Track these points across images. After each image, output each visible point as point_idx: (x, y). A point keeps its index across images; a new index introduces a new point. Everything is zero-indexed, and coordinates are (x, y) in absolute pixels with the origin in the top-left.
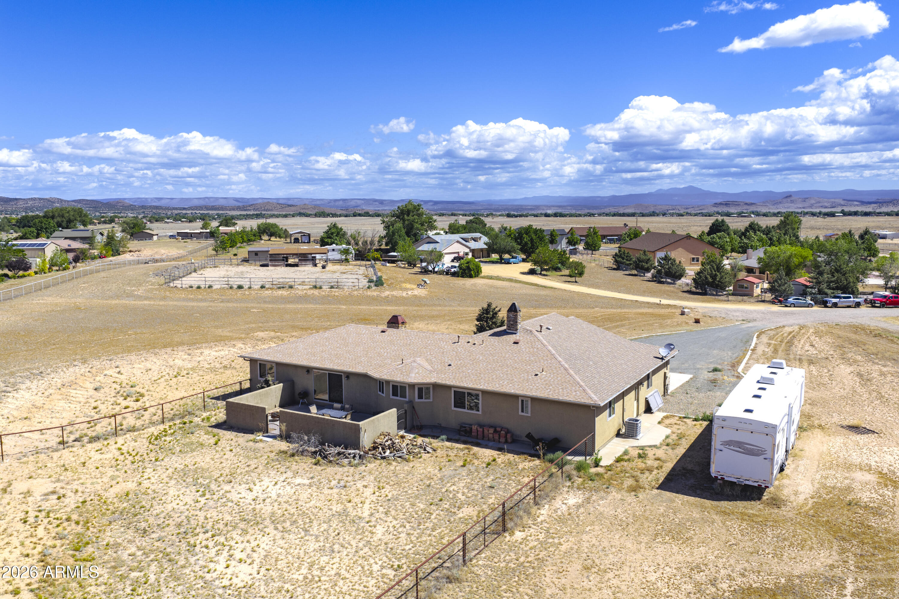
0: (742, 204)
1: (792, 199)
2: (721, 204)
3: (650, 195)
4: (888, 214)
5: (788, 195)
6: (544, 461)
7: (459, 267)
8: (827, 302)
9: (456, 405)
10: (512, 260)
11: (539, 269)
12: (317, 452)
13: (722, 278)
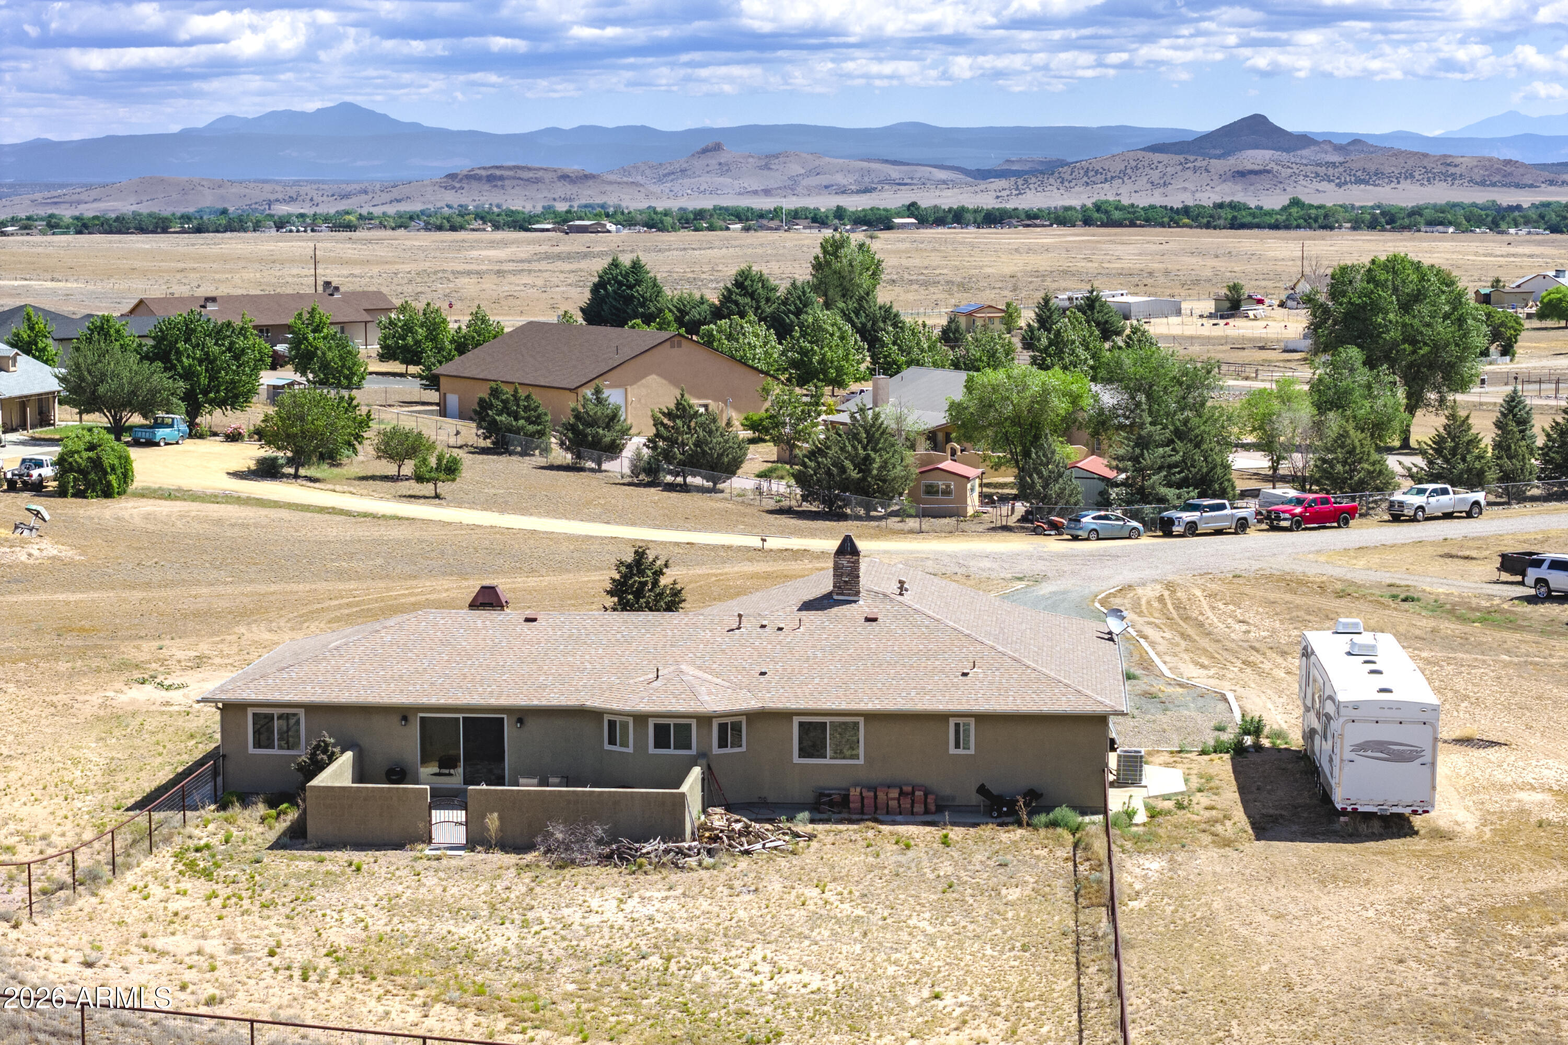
0: (548, 176)
1: (724, 157)
2: (471, 177)
3: (187, 138)
4: (1062, 219)
5: (709, 142)
6: (1036, 828)
7: (60, 461)
8: (1171, 522)
9: (803, 753)
10: (161, 433)
11: (290, 462)
12: (609, 857)
13: (884, 465)
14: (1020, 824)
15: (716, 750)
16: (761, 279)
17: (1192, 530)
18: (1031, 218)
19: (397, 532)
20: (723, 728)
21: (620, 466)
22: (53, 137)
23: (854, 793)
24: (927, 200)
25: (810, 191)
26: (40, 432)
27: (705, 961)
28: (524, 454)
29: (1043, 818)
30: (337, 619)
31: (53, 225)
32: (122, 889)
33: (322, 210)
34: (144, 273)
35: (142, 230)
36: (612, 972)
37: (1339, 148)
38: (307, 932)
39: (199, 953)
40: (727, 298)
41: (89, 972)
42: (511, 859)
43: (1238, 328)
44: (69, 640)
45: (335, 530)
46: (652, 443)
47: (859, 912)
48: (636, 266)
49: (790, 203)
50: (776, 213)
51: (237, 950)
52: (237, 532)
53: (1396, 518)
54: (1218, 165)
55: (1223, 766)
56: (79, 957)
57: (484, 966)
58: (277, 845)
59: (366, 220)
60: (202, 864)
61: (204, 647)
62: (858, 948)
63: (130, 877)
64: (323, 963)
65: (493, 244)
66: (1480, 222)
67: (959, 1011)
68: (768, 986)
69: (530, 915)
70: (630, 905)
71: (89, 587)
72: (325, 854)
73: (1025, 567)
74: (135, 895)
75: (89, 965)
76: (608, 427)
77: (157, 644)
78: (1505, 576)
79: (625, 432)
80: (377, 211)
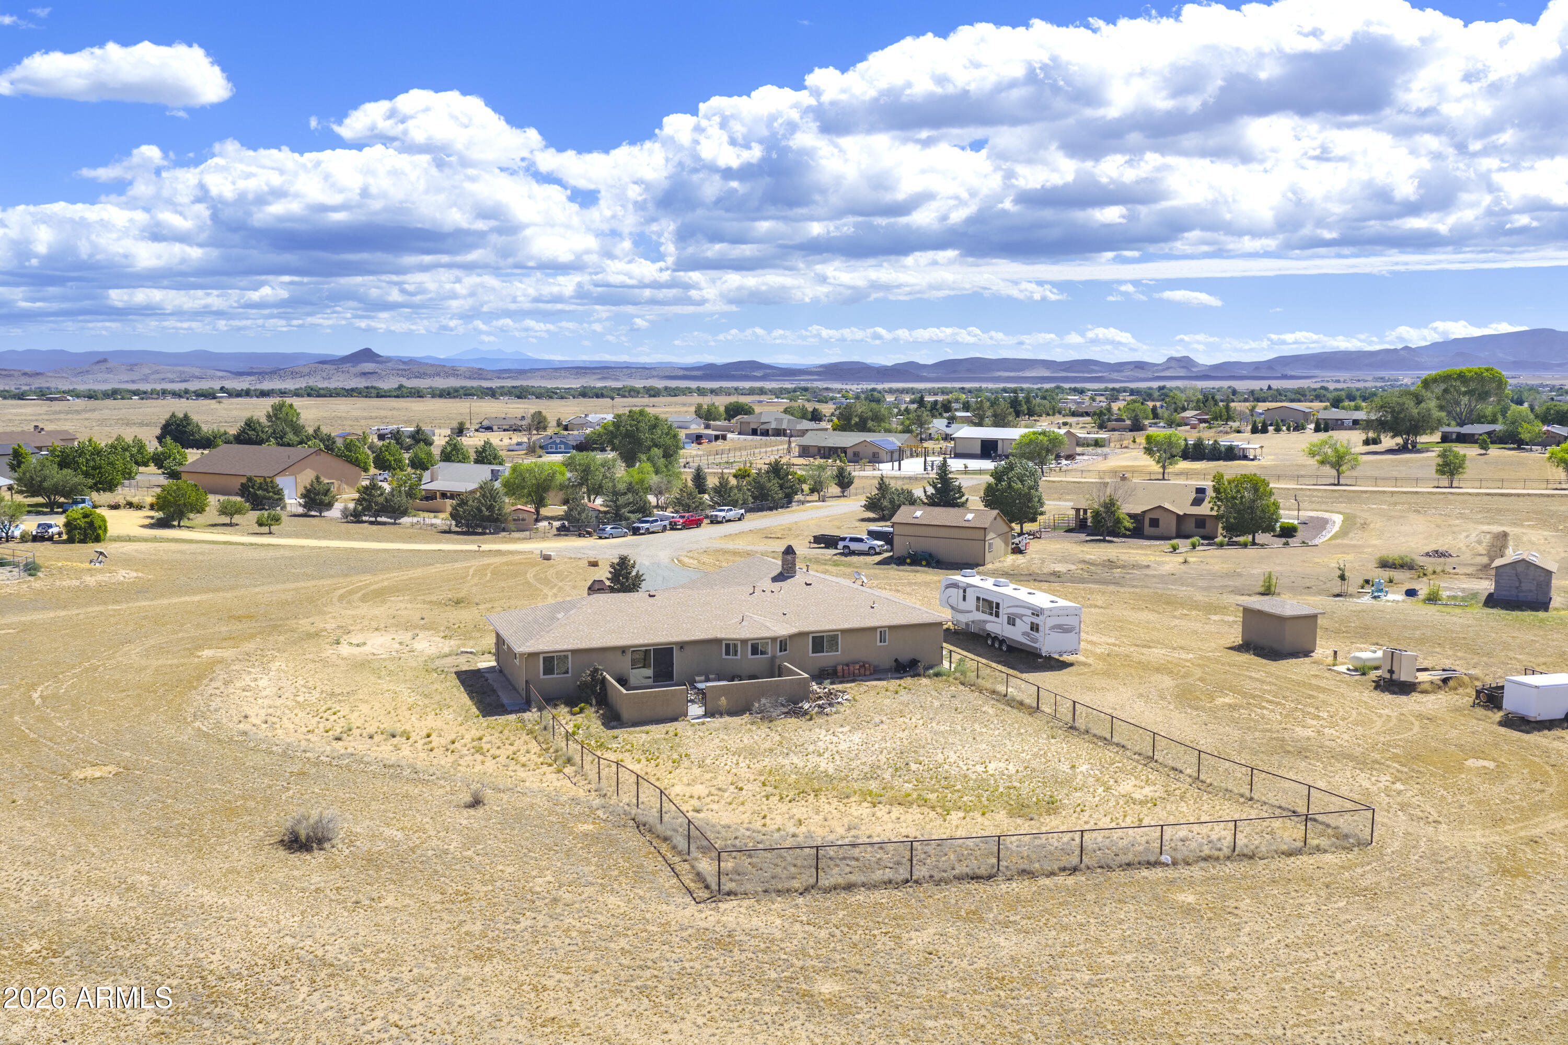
1: (108, 365)
7: (67, 525)
8: (639, 529)
9: (814, 651)
12: (788, 713)
13: (500, 509)
15: (779, 654)
17: (648, 532)
18: (282, 394)
21: (335, 512)
23: (840, 668)
25: (155, 381)
37: (404, 363)
40: (243, 431)
42: (737, 719)
46: (355, 501)
47: (946, 728)
48: (186, 417)
51: (720, 790)
53: (714, 523)
54: (354, 370)
58: (609, 727)
76: (326, 495)
78: (819, 545)
79: (335, 498)
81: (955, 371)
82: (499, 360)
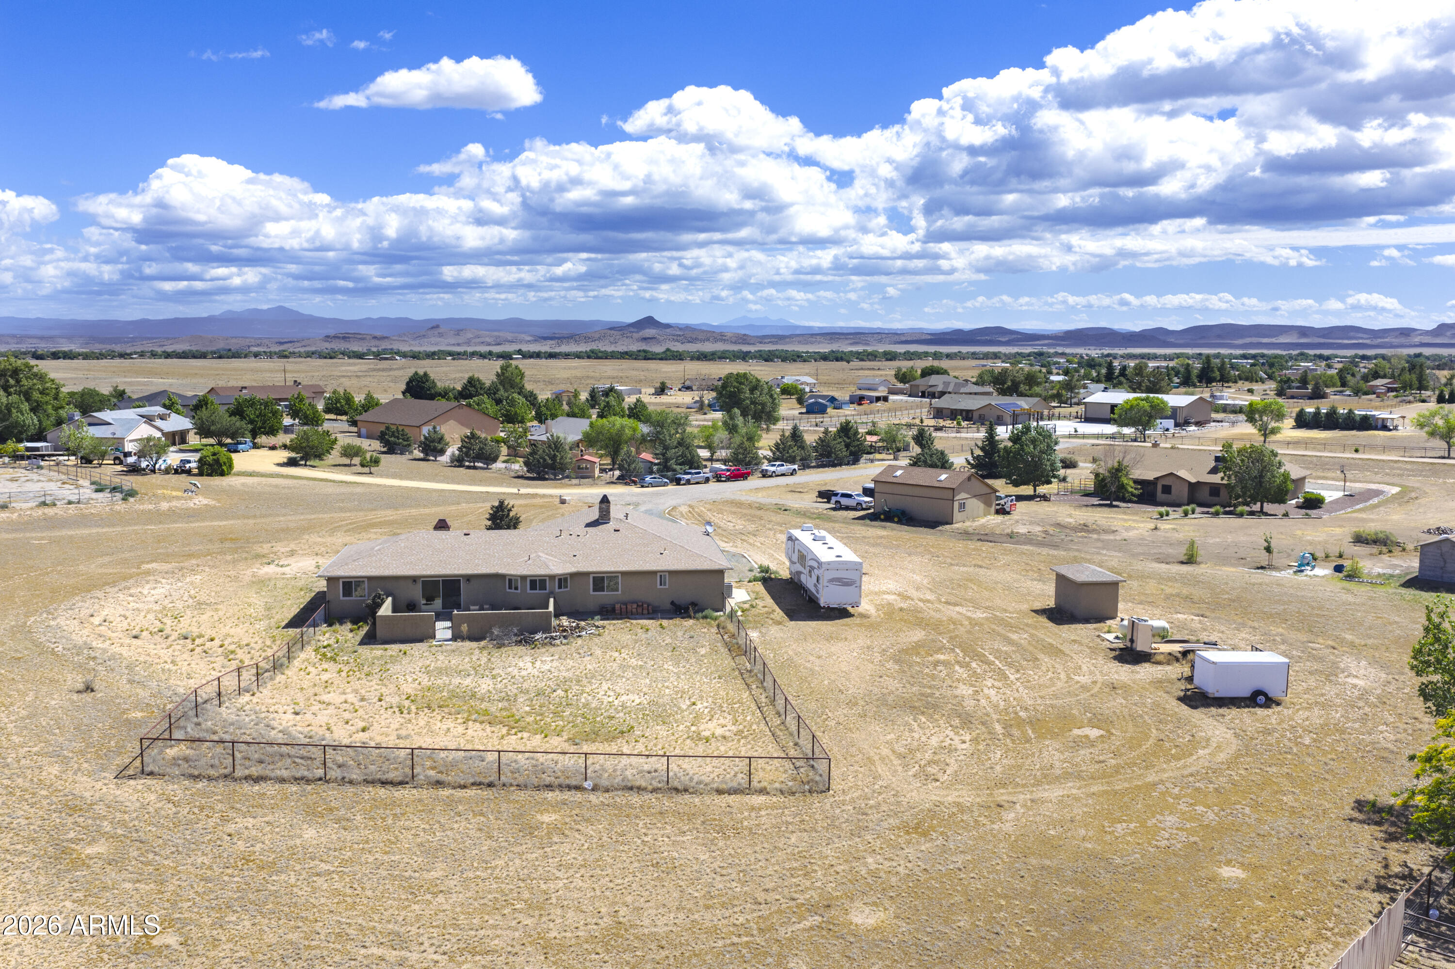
0: (367, 337)
1: (440, 331)
2: (336, 337)
3: (211, 320)
4: (578, 356)
5: (434, 324)
6: (698, 619)
7: (200, 461)
8: (680, 479)
9: (594, 590)
10: (240, 447)
11: (302, 458)
12: (520, 641)
13: (562, 458)
14: (690, 617)
15: (557, 590)
16: (478, 380)
17: (688, 482)
18: (567, 356)
19: (359, 490)
20: (560, 580)
21: (445, 458)
22: (150, 318)
23: (617, 606)
24: (525, 348)
25: (476, 344)
26: (183, 447)
27: (583, 692)
28: (401, 454)
29: (700, 615)
30: (348, 531)
31: (154, 355)
32: (295, 670)
33: (272, 349)
34: (202, 376)
35: (194, 357)
36: (542, 700)
37: (680, 329)
38: (392, 687)
39: (346, 702)
40: (465, 388)
41: (298, 717)
42: (474, 644)
43: (664, 399)
44: (228, 545)
45: (330, 489)
46: (460, 449)
47: (640, 663)
48: (425, 374)
49: (470, 349)
50: (465, 353)
51: (363, 699)
52: (286, 491)
53: (764, 476)
54: (636, 336)
55: (759, 587)
56: (290, 710)
57: (482, 700)
58: (362, 643)
59: (293, 354)
60: (329, 655)
61: (292, 546)
62: (647, 681)
63: (296, 663)
64: (407, 703)
65: (350, 365)
66: (738, 358)
67: (706, 711)
68: (616, 702)
69: (494, 672)
70: (538, 664)
71: (227, 519)
72: (387, 646)
73: (628, 499)
74: (302, 673)
75: (297, 714)
76: (439, 442)
77: (270, 545)
78: (820, 500)
79: (447, 444)
80: (297, 350)
81: (1203, 337)
82: (765, 327)
